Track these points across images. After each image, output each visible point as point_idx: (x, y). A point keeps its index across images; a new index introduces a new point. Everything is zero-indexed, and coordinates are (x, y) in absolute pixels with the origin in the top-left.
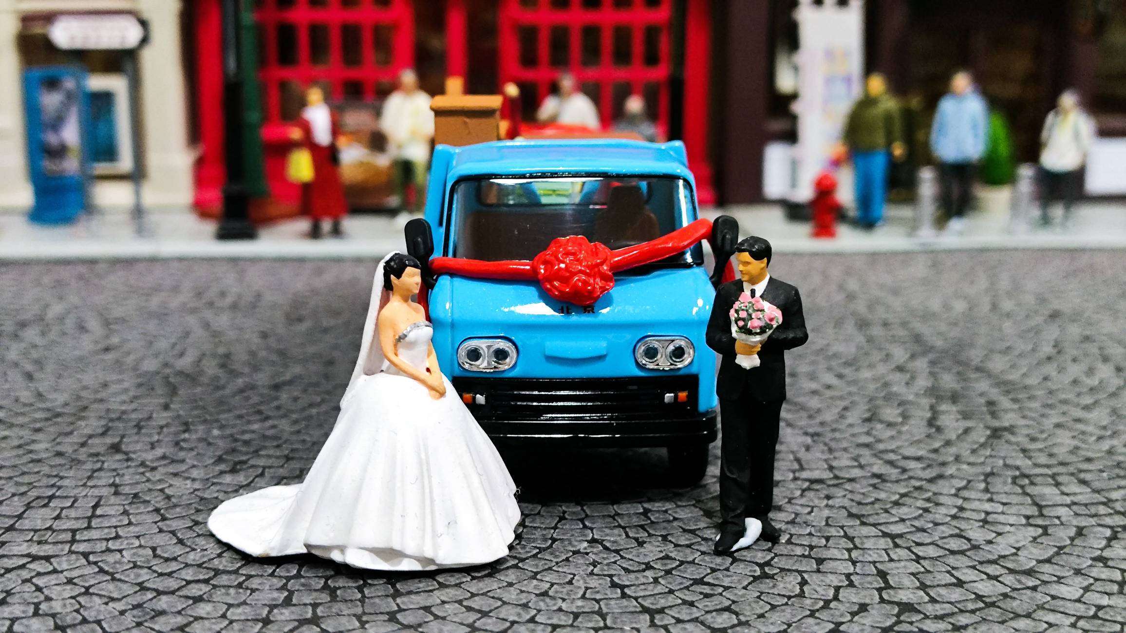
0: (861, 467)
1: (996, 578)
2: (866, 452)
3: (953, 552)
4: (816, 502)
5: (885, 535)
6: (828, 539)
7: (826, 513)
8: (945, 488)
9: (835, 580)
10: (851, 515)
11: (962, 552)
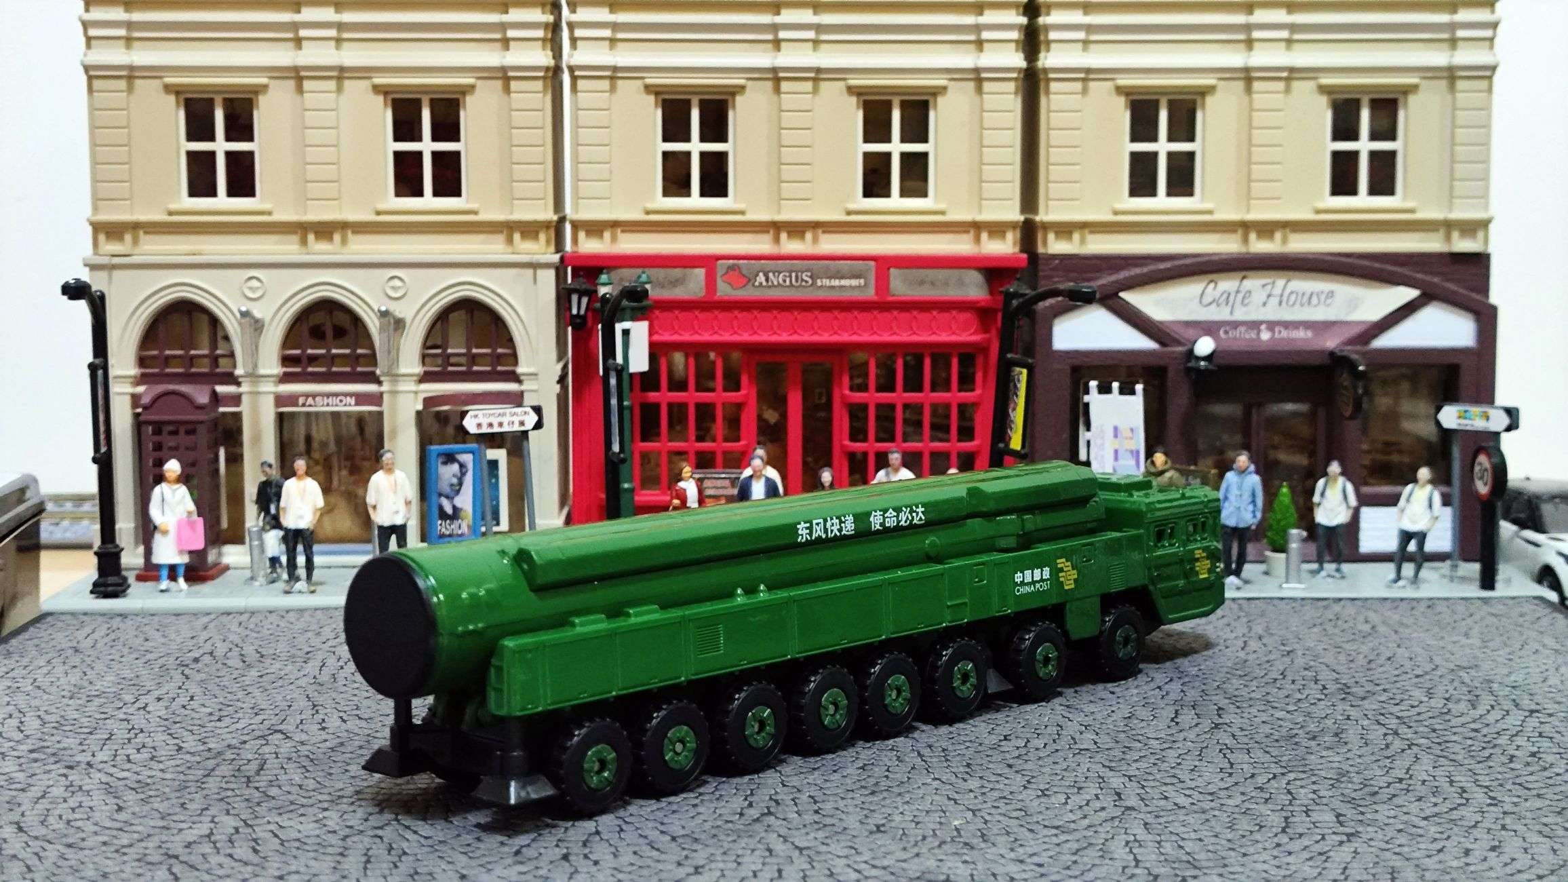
0: (1117, 742)
1: (1189, 796)
2: (1123, 735)
3: (1165, 784)
4: (1083, 760)
5: (1124, 775)
6: (1086, 778)
7: (1089, 765)
8: (1172, 754)
9: (1088, 797)
10: (1104, 766)
11: (1173, 784)
